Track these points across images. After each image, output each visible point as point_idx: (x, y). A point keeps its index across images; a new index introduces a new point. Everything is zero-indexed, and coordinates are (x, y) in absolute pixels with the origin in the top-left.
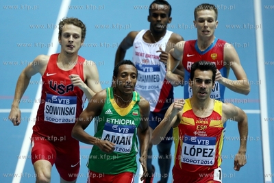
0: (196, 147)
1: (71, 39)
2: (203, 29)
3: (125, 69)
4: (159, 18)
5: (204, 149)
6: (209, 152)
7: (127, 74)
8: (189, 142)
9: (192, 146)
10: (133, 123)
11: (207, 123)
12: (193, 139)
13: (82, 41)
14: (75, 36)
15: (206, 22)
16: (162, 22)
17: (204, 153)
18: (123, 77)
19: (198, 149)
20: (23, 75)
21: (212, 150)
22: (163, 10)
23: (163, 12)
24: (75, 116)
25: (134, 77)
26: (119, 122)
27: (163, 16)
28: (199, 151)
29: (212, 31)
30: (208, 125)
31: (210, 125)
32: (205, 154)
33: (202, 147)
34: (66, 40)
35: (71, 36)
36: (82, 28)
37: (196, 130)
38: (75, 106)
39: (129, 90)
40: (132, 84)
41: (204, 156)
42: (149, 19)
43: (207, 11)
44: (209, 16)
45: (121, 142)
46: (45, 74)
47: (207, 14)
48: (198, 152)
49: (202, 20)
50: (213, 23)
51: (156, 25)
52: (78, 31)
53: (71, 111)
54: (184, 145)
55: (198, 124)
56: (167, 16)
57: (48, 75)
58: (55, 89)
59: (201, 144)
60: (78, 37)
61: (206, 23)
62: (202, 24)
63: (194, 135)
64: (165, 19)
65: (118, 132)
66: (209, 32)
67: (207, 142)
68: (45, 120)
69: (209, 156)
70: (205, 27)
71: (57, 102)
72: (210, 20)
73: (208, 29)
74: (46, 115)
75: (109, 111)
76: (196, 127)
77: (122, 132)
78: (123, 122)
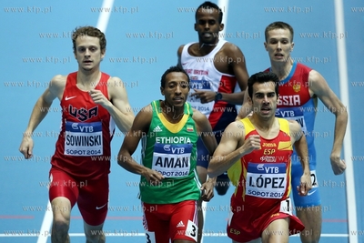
0: (264, 176)
1: (88, 53)
2: (275, 52)
3: (173, 78)
4: (207, 26)
5: (274, 179)
6: (279, 181)
7: (175, 84)
8: (255, 171)
9: (258, 175)
10: (189, 141)
11: (275, 145)
12: (260, 166)
13: (102, 53)
14: (92, 49)
15: (279, 43)
16: (211, 30)
17: (274, 183)
18: (171, 87)
19: (266, 179)
20: (41, 100)
21: (283, 179)
22: (211, 15)
23: (211, 18)
24: (101, 146)
25: (184, 87)
26: (171, 140)
27: (211, 22)
28: (268, 181)
29: (286, 55)
30: (276, 148)
31: (279, 148)
32: (275, 185)
33: (271, 176)
34: (82, 55)
35: (87, 50)
36: (100, 37)
37: (262, 155)
38: (100, 133)
39: (179, 103)
40: (183, 96)
41: (273, 187)
42: (196, 27)
43: (281, 31)
44: (283, 36)
45: (176, 165)
46: (64, 98)
47: (280, 34)
48: (266, 183)
49: (275, 41)
50: (288, 45)
51: (203, 34)
52: (94, 41)
53: (96, 141)
54: (249, 174)
55: (265, 147)
56: (217, 22)
57: (67, 99)
58: (75, 115)
59: (270, 172)
60: (96, 49)
61: (280, 45)
62: (274, 46)
63: (261, 162)
64: (214, 26)
65: (171, 152)
66: (282, 55)
67: (277, 169)
68: (65, 153)
69: (280, 187)
70: (278, 50)
71: (79, 131)
72: (284, 41)
73: (282, 52)
74: (66, 147)
75: (158, 129)
76: (262, 151)
77: (176, 153)
78: (176, 140)
